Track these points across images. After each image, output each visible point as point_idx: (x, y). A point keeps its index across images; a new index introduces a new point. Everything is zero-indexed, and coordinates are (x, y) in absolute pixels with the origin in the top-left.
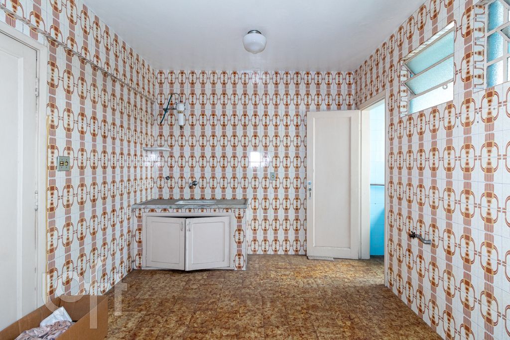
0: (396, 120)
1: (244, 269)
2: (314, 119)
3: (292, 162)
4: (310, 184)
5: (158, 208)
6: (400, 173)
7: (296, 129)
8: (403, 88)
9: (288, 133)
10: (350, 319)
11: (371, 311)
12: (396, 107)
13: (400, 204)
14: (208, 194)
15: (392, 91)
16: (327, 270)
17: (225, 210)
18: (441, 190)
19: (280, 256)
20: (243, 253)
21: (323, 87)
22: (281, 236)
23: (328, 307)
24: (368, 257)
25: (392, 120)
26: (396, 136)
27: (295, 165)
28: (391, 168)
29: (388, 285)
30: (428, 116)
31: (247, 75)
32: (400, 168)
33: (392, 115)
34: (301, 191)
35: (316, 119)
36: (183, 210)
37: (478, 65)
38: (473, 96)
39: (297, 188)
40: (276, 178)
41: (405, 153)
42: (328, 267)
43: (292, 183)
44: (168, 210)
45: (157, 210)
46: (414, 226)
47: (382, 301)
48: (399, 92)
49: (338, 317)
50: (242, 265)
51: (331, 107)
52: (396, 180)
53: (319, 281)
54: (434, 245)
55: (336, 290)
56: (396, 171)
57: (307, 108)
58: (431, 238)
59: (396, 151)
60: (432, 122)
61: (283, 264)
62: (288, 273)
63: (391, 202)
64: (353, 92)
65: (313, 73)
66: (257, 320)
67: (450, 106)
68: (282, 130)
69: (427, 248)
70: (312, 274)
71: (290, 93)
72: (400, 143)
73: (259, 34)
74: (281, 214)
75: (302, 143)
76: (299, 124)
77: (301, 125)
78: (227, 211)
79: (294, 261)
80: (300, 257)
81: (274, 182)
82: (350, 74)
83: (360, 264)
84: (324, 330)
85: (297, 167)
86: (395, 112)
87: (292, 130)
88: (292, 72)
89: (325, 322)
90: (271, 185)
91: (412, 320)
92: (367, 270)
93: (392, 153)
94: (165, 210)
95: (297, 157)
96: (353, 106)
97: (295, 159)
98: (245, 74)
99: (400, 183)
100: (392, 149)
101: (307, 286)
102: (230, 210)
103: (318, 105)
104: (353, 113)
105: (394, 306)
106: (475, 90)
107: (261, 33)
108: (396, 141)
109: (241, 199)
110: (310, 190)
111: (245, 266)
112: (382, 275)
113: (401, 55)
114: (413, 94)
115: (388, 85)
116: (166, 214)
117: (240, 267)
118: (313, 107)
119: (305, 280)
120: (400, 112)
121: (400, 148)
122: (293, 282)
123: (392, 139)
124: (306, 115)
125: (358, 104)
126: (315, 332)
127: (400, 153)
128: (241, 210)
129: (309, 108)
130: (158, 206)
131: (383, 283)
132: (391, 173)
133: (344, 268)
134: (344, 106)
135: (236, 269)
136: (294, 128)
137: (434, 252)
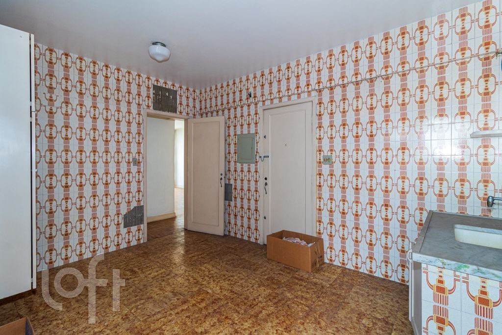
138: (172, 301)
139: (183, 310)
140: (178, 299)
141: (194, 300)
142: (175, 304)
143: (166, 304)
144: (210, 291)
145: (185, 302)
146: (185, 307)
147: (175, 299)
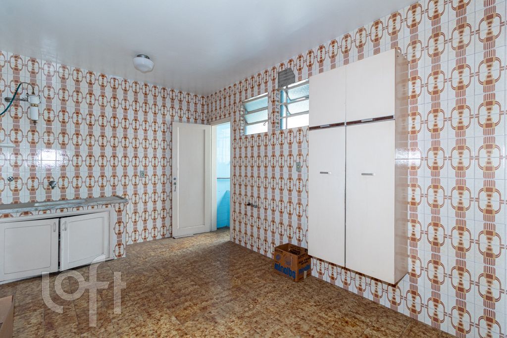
0: (237, 137)
1: (124, 256)
2: (178, 128)
3: (159, 162)
4: (175, 179)
5: (17, 212)
6: (240, 170)
7: (163, 135)
8: (242, 118)
9: (156, 137)
10: (218, 260)
11: (228, 254)
12: (238, 129)
13: (240, 188)
14: (70, 194)
15: (235, 118)
16: (192, 242)
17: (104, 206)
18: (262, 178)
19: (150, 241)
20: (123, 242)
21: (184, 104)
22: (150, 225)
23: (203, 259)
24: (216, 229)
25: (235, 136)
26: (237, 146)
27: (162, 165)
28: (235, 166)
29: (233, 240)
30: (256, 138)
31: (116, 81)
32: (240, 167)
33: (235, 133)
34: (168, 185)
35: (179, 128)
36: (53, 211)
37: (277, 117)
38: (276, 132)
39: (164, 184)
40: (146, 175)
41: (243, 157)
42: (192, 240)
43: (159, 179)
44: (31, 213)
45: (14, 215)
46: (249, 199)
47: (232, 248)
48: (240, 120)
49: (211, 262)
50: (122, 253)
51: (190, 120)
52: (237, 174)
53: (191, 249)
54: (259, 208)
55: (204, 250)
56: (237, 168)
57: (172, 119)
58: (257, 204)
59: (238, 156)
60: (258, 141)
61: (156, 246)
62: (164, 250)
63: (235, 187)
64: (205, 111)
65: (177, 91)
66: (159, 279)
67: (266, 134)
68: (150, 134)
69: (255, 210)
70: (183, 246)
71: (158, 103)
72: (240, 151)
73: (148, 60)
74: (150, 206)
75: (169, 147)
76: (165, 130)
77: (168, 132)
78: (107, 207)
79: (164, 242)
80: (167, 239)
81: (144, 179)
82: (203, 97)
83: (212, 234)
84: (206, 269)
85: (164, 166)
86: (237, 131)
87: (160, 135)
88: (160, 87)
89: (205, 266)
90: (140, 182)
91: (248, 252)
92: (218, 236)
93: (235, 157)
94: (26, 213)
95: (164, 158)
96: (205, 122)
97: (162, 159)
98: (114, 79)
99: (240, 176)
100: (235, 154)
101: (184, 253)
102: (109, 206)
103: (180, 117)
104: (206, 127)
105: (238, 249)
106: (276, 129)
107: (149, 58)
108: (238, 150)
109: (110, 196)
110: (175, 184)
111: (125, 254)
112: (227, 237)
113: (240, 98)
114: (247, 123)
115: (232, 114)
116: (29, 217)
117: (120, 256)
118: (176, 118)
119: (180, 251)
120: (240, 133)
121: (240, 154)
122: (173, 254)
123: (235, 149)
124: (171, 124)
125: (209, 120)
126: (202, 272)
127: (240, 157)
128: (121, 204)
129: (173, 119)
130: (16, 210)
131: (229, 240)
132: (235, 170)
133: (203, 238)
134: (199, 121)
135: (116, 258)
136: (161, 133)
137: (259, 211)
138: (216, 311)
139: (207, 301)
140: (210, 313)
141: (194, 309)
142: (213, 308)
143: (222, 309)
144: (173, 318)
145: (203, 308)
146: (204, 304)
147: (213, 314)
